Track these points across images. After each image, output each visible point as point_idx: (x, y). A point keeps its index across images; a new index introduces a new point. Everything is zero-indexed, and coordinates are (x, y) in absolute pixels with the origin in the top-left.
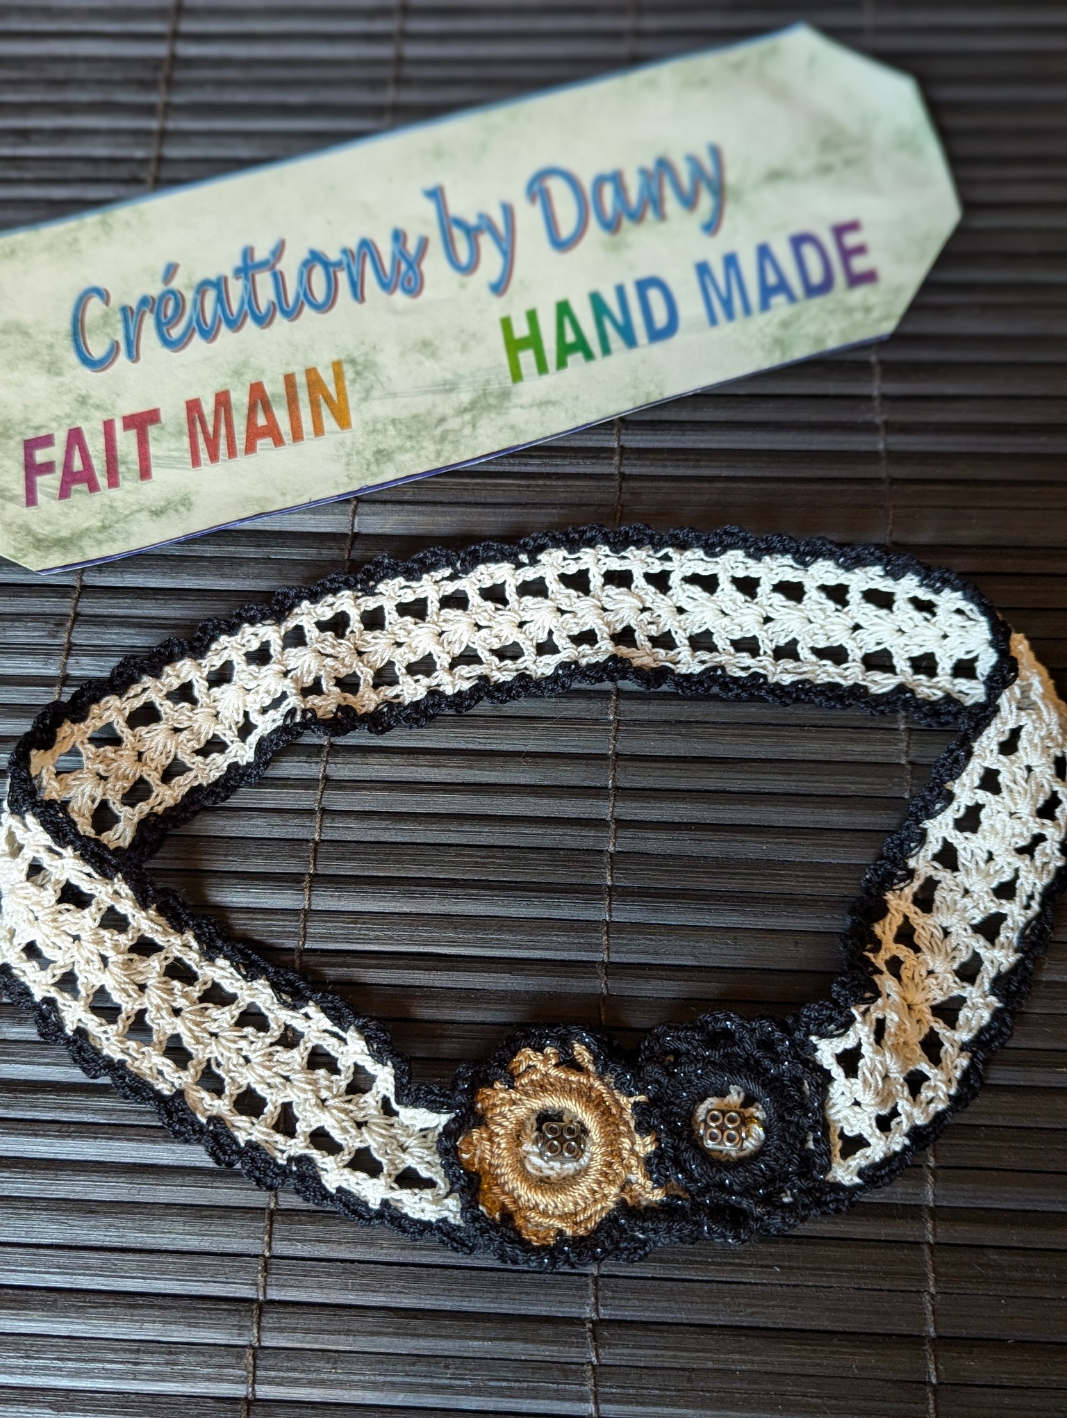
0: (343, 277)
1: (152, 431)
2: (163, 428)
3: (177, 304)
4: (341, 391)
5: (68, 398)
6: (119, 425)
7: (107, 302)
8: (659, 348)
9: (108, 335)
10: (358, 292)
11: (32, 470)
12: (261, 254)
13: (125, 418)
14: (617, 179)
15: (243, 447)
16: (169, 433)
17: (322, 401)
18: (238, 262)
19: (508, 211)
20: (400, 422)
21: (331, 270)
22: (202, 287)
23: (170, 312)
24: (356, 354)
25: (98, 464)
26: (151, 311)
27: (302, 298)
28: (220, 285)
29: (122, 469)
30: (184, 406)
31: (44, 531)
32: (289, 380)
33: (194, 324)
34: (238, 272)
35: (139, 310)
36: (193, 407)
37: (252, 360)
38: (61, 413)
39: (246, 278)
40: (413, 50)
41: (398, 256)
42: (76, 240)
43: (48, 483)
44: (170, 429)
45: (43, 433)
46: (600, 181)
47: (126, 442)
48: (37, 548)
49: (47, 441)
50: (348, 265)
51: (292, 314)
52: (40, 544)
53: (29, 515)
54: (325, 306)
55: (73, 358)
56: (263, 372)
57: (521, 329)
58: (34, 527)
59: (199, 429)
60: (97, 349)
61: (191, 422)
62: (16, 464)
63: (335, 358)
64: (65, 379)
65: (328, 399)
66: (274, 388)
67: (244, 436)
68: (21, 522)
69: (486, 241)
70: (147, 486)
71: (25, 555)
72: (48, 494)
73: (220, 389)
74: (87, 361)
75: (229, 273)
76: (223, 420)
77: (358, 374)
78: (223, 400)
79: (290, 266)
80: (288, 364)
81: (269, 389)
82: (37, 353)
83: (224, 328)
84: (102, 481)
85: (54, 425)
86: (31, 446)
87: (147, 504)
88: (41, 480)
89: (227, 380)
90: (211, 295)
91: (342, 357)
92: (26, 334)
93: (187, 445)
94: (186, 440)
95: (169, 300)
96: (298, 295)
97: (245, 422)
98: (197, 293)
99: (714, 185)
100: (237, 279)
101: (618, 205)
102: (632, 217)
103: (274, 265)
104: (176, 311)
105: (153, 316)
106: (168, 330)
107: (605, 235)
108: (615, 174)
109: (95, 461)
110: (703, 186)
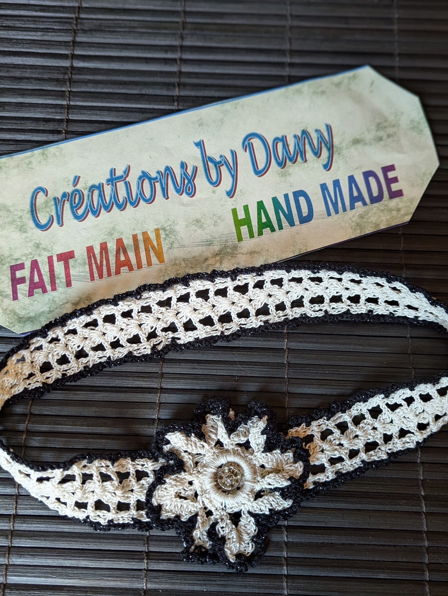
0: (158, 185)
1: (71, 262)
2: (76, 261)
3: (80, 197)
4: (159, 244)
5: (30, 244)
6: (55, 259)
7: (46, 196)
8: (305, 226)
9: (48, 212)
10: (166, 195)
11: (15, 281)
12: (119, 173)
13: (57, 255)
14: (283, 139)
15: (114, 271)
16: (79, 263)
17: (150, 248)
18: (109, 177)
19: (234, 154)
20: (187, 260)
21: (152, 181)
22: (92, 188)
23: (77, 201)
24: (166, 225)
25: (46, 279)
26: (68, 200)
27: (139, 196)
28: (100, 187)
29: (57, 281)
30: (86, 249)
31: (22, 313)
32: (135, 237)
33: (89, 207)
34: (108, 181)
35: (62, 199)
36: (90, 250)
37: (117, 227)
38: (27, 252)
39: (112, 185)
40: (186, 69)
41: (183, 176)
42: (30, 162)
43: (22, 288)
44: (79, 261)
45: (19, 262)
46: (276, 140)
47: (59, 267)
48: (19, 322)
49: (21, 267)
50: (160, 179)
51: (135, 204)
52: (21, 320)
53: (15, 305)
54: (151, 200)
55: (32, 224)
56: (122, 233)
57: (241, 215)
58: (17, 311)
59: (93, 261)
60: (43, 220)
61: (89, 258)
62: (7, 278)
63: (156, 227)
64: (29, 235)
65: (153, 248)
66: (128, 242)
67: (114, 265)
68: (11, 309)
69: (224, 169)
70: (69, 290)
71: (14, 326)
72: (23, 294)
73: (102, 241)
74: (38, 225)
75: (104, 182)
76: (104, 257)
77: (167, 235)
78: (104, 247)
79: (133, 178)
80: (134, 230)
81: (125, 242)
82: (14, 221)
83: (103, 210)
84: (49, 287)
85: (24, 258)
86: (14, 269)
87: (70, 299)
88: (19, 286)
89: (106, 237)
90: (96, 193)
91: (159, 227)
92: (8, 210)
93: (88, 270)
94: (87, 267)
95: (76, 194)
96: (137, 194)
97: (115, 258)
98: (89, 191)
99: (328, 145)
100: (108, 185)
101: (285, 153)
102: (291, 160)
103: (125, 178)
104: (80, 199)
105: (69, 203)
106: (76, 210)
107: (279, 168)
108: (283, 137)
109: (44, 277)
110: (323, 145)
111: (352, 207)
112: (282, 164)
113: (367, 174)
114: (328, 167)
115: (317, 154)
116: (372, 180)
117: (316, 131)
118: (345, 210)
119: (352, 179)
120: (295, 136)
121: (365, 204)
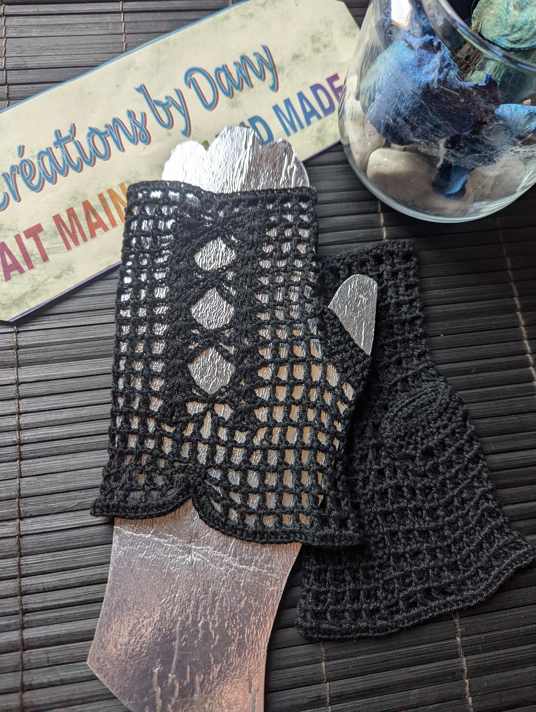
0: (110, 139)
1: (41, 235)
2: (46, 233)
3: (30, 166)
6: (23, 236)
9: (1, 190)
10: (121, 148)
12: (65, 134)
13: (24, 232)
14: (225, 68)
15: (89, 235)
16: (50, 235)
17: (120, 205)
18: (54, 139)
19: (179, 93)
21: (103, 136)
22: (41, 155)
23: (28, 171)
24: (129, 178)
25: (19, 258)
26: (18, 173)
27: (93, 153)
28: (49, 152)
29: (32, 258)
30: (52, 219)
31: (4, 299)
32: (101, 197)
33: (43, 176)
34: (55, 144)
35: (11, 173)
36: (57, 219)
37: (79, 190)
39: (61, 147)
41: (133, 124)
44: (49, 233)
46: (218, 71)
47: (30, 244)
48: (4, 309)
50: (110, 132)
51: (92, 163)
52: (5, 306)
54: (107, 156)
56: (86, 195)
59: (64, 230)
61: (59, 228)
63: (120, 182)
65: (123, 203)
66: (95, 203)
67: (88, 229)
69: (173, 109)
70: (47, 264)
73: (68, 208)
75: (52, 146)
76: (74, 223)
78: (71, 213)
79: (82, 137)
80: (98, 189)
81: (93, 203)
83: (58, 175)
84: (25, 267)
87: (52, 273)
89: (70, 202)
90: (46, 159)
91: (123, 181)
93: (61, 240)
94: (60, 237)
95: (25, 165)
96: (91, 153)
97: (86, 222)
98: (39, 159)
99: (270, 66)
100: (57, 148)
101: (230, 83)
102: (237, 88)
103: (73, 138)
104: (31, 170)
105: (20, 175)
106: (30, 181)
107: (228, 99)
108: (223, 66)
109: (17, 258)
110: (265, 67)
111: (309, 123)
112: (230, 94)
113: (315, 88)
114: (275, 87)
115: (262, 76)
116: (320, 92)
117: (255, 54)
118: (302, 127)
119: (301, 96)
120: (235, 64)
121: (319, 117)
